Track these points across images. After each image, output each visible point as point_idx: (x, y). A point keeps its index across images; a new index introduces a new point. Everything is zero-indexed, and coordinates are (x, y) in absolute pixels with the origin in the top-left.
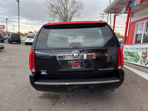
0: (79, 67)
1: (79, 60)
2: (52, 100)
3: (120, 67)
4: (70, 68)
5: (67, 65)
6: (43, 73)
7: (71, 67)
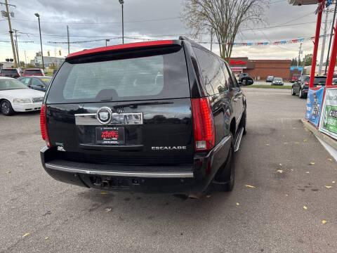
0: (114, 141)
1: (109, 126)
2: (94, 203)
3: (201, 145)
4: (99, 142)
5: (93, 136)
6: (60, 149)
7: (102, 139)
